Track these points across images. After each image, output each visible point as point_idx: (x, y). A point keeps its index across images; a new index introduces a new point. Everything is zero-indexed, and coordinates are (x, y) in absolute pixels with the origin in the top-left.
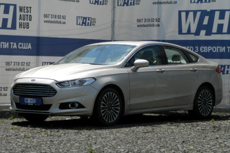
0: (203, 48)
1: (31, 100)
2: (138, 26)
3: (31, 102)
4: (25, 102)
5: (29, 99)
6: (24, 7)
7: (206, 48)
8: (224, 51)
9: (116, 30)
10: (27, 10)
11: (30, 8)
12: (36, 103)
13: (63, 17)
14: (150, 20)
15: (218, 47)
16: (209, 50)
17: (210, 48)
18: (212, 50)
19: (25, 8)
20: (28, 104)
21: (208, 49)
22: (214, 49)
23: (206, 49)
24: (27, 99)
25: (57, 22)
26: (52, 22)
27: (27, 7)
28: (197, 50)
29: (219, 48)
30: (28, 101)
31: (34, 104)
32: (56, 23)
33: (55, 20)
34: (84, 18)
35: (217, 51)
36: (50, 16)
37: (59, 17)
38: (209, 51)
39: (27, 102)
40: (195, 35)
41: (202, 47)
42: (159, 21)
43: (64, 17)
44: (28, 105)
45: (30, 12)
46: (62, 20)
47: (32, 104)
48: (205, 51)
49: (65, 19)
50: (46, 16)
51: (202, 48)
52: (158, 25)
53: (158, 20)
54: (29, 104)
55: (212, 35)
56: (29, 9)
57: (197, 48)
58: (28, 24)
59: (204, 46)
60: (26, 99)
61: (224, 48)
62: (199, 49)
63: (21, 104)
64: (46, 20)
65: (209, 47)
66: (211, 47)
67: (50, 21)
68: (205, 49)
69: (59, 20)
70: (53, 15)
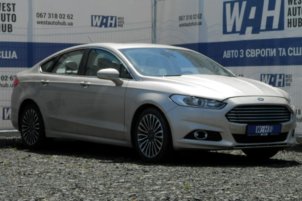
0: (250, 51)
1: (266, 128)
2: (180, 25)
3: (266, 132)
4: (256, 132)
5: (263, 127)
6: (3, 4)
7: (253, 51)
8: (275, 55)
9: (158, 32)
10: (8, 8)
11: (14, 5)
12: (272, 132)
13: (68, 16)
14: (192, 17)
15: (267, 49)
16: (257, 53)
17: (258, 52)
18: (260, 54)
19: (5, 5)
20: (260, 134)
21: (255, 53)
22: (263, 51)
23: (254, 53)
24: (260, 127)
25: (58, 23)
26: (49, 23)
27: (8, 4)
28: (242, 55)
29: (268, 51)
30: (261, 130)
31: (269, 133)
32: (56, 25)
33: (56, 20)
34: (104, 17)
35: (267, 55)
36: (47, 16)
37: (62, 16)
38: (257, 56)
39: (258, 132)
40: (240, 34)
41: (248, 50)
42: (200, 18)
43: (70, 17)
44: (260, 136)
45: (14, 11)
46: (67, 21)
47: (267, 134)
48: (252, 56)
49: (71, 18)
50: (40, 15)
51: (248, 52)
52: (200, 24)
53: (200, 16)
54: (262, 135)
55: (260, 32)
56: (11, 7)
57: (242, 52)
58: (10, 26)
59: (250, 49)
60: (257, 127)
61: (275, 50)
62: (245, 53)
63: (249, 135)
64: (41, 21)
65: (257, 50)
66: (259, 50)
67: (47, 22)
68: (252, 53)
69: (62, 20)
70: (53, 14)
